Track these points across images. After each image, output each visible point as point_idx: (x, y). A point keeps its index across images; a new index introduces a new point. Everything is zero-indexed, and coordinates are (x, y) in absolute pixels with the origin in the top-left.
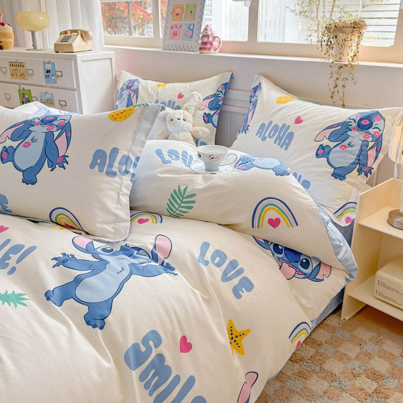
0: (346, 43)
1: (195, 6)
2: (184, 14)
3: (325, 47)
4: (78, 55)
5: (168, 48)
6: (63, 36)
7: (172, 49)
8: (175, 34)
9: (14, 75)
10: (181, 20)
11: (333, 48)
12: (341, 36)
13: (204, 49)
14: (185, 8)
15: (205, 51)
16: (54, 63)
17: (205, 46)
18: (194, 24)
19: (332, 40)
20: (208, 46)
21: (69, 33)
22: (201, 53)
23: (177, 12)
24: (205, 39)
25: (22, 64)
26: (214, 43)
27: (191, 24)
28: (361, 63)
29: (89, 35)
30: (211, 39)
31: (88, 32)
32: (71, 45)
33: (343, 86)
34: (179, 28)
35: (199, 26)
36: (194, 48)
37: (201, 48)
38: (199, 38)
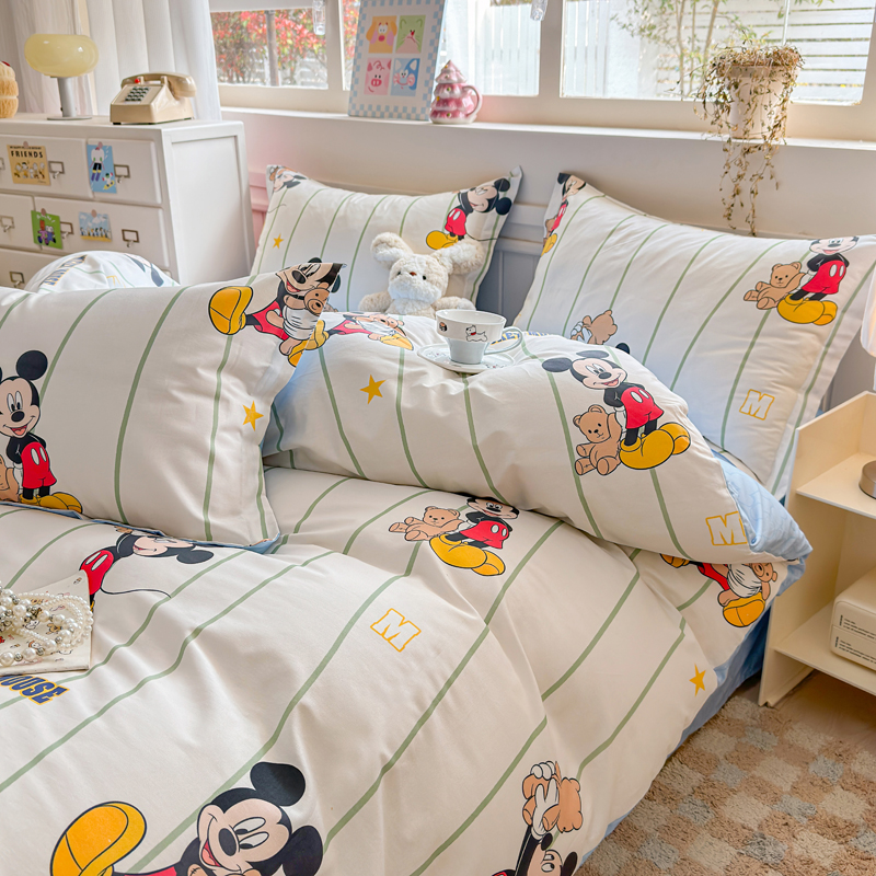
0: (759, 97)
1: (421, 20)
2: (396, 38)
3: (711, 109)
4: (165, 129)
5: (361, 113)
6: (129, 88)
7: (369, 113)
8: (377, 82)
9: (21, 174)
10: (390, 51)
11: (729, 109)
12: (747, 83)
13: (442, 113)
14: (398, 24)
15: (445, 119)
16: (110, 148)
17: (446, 109)
18: (418, 60)
19: (727, 92)
20: (452, 107)
21: (142, 82)
22: (435, 123)
23: (380, 33)
24: (445, 91)
25: (38, 151)
26: (464, 100)
27: (413, 60)
28: (791, 142)
29: (186, 85)
30: (457, 91)
31: (184, 79)
32: (147, 109)
33: (752, 192)
34: (386, 68)
35: (430, 62)
36: (420, 112)
37: (435, 112)
38: (430, 90)
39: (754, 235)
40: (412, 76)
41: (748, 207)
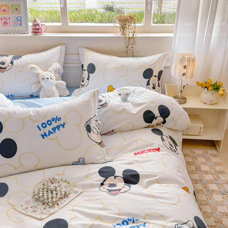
1: (19, 6)
2: (10, 10)
7: (5, 33)
8: (5, 23)
10: (9, 14)
14: (10, 6)
18: (21, 17)
23: (3, 9)
26: (42, 28)
27: (18, 17)
30: (40, 26)
33: (132, 47)
34: (8, 19)
35: (25, 18)
36: (25, 31)
37: (35, 32)
38: (27, 25)
39: (133, 56)
40: (20, 21)
41: (131, 50)
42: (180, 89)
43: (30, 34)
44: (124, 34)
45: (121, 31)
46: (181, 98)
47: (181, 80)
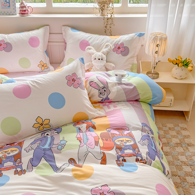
15: (26, 15)
24: (24, 8)
30: (27, 8)
33: (110, 27)
36: (13, 13)
37: (22, 14)
38: (15, 7)
39: (111, 35)
40: (8, 4)
41: (109, 30)
42: (154, 66)
43: (18, 15)
44: (103, 15)
45: (100, 12)
46: (154, 74)
47: (154, 57)
